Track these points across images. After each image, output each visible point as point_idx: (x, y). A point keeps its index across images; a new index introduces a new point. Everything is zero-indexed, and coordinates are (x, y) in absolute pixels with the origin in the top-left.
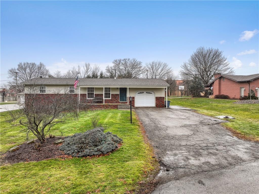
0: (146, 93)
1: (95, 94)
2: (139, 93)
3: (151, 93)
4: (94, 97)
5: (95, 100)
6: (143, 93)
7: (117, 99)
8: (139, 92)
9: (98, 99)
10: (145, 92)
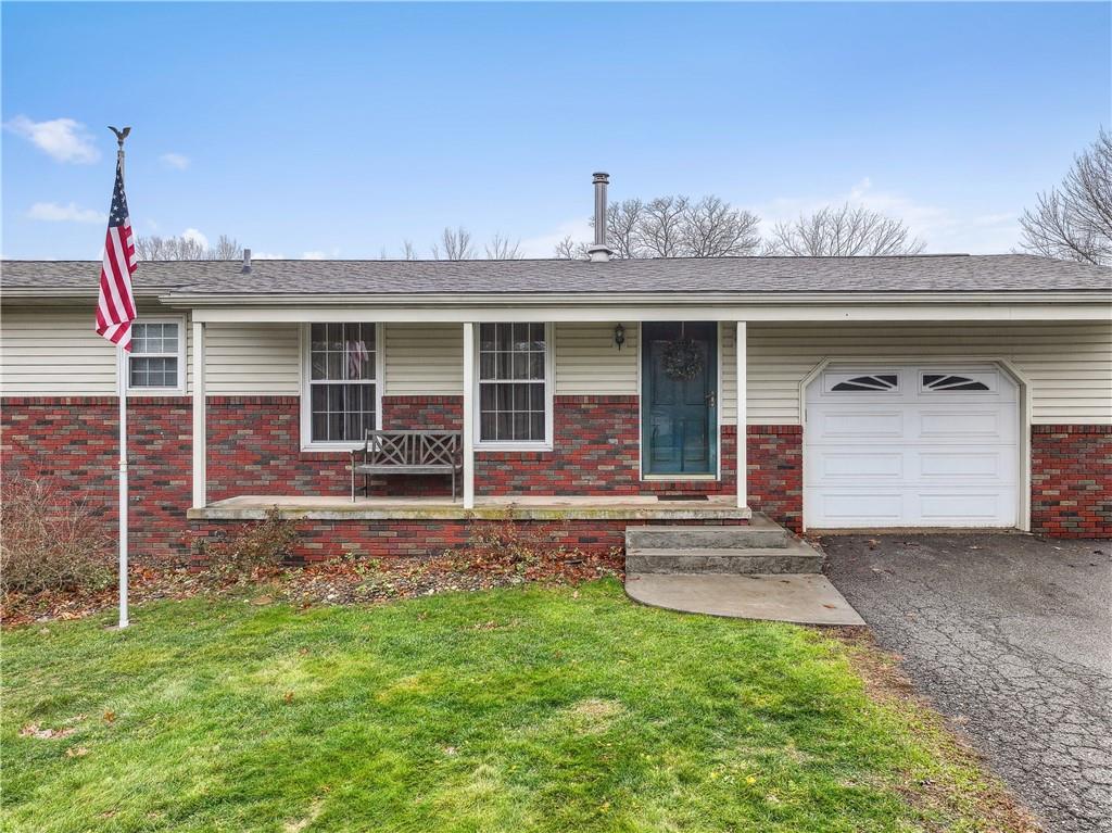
0: (927, 380)
1: (389, 402)
2: (841, 387)
3: (980, 387)
4: (379, 426)
5: (381, 458)
6: (893, 380)
7: (614, 452)
8: (845, 379)
9: (414, 448)
10: (910, 379)
